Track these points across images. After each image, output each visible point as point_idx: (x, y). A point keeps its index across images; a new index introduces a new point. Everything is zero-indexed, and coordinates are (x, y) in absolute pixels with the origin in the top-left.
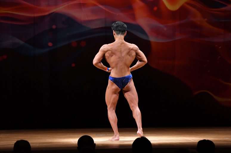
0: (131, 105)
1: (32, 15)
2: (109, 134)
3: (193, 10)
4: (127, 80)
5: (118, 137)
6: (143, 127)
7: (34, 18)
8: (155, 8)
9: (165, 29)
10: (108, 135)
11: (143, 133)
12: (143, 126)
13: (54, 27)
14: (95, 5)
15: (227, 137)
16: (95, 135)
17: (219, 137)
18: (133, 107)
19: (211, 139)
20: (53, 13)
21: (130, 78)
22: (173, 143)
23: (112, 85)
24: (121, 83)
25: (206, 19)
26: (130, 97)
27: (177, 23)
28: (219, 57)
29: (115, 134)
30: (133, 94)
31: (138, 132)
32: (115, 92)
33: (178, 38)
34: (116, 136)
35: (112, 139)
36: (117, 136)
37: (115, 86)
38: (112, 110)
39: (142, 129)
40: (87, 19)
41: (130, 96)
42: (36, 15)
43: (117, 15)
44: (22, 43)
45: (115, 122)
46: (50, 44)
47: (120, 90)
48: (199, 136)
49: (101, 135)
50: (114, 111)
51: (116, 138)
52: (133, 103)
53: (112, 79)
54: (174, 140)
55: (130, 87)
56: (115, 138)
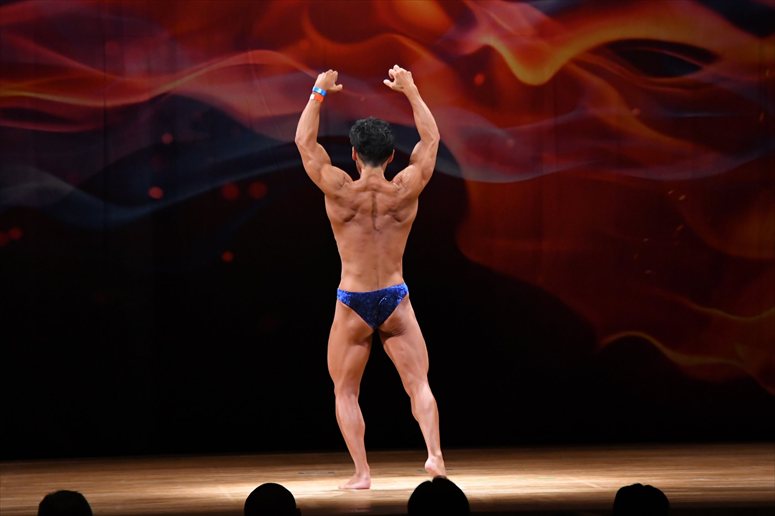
0: (407, 378)
1: (100, 103)
2: (339, 469)
3: (596, 81)
4: (392, 298)
5: (367, 479)
6: (443, 447)
7: (105, 110)
8: (479, 79)
9: (511, 142)
10: (336, 472)
11: (446, 466)
12: (445, 445)
13: (167, 138)
14: (295, 70)
15: (702, 475)
16: (296, 473)
17: (679, 475)
18: (410, 383)
19: (654, 481)
20: (164, 94)
21: (402, 293)
22: (535, 497)
23: (347, 316)
24: (374, 308)
25: (636, 111)
26: (403, 353)
27: (547, 122)
28: (680, 228)
29: (357, 471)
30: (411, 343)
31: (429, 463)
32: (356, 339)
33: (550, 168)
34: (359, 475)
35: (348, 486)
36: (365, 476)
37: (355, 320)
38: (349, 397)
39: (439, 453)
40: (268, 112)
41: (402, 349)
42: (110, 103)
43: (363, 99)
44: (67, 188)
45: (357, 434)
46: (155, 192)
47: (370, 330)
48: (617, 473)
49: (315, 473)
50: (355, 399)
51: (361, 484)
52: (411, 371)
53: (346, 298)
54: (541, 487)
55: (403, 321)
56: (358, 481)
